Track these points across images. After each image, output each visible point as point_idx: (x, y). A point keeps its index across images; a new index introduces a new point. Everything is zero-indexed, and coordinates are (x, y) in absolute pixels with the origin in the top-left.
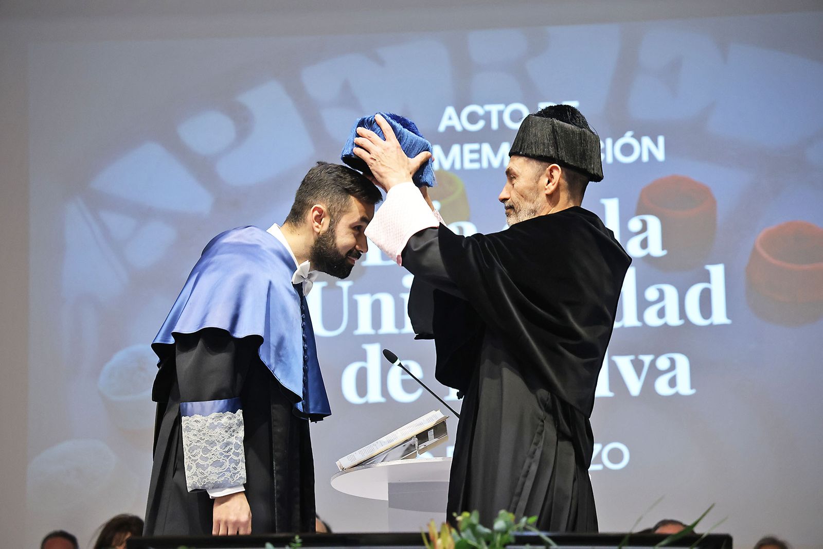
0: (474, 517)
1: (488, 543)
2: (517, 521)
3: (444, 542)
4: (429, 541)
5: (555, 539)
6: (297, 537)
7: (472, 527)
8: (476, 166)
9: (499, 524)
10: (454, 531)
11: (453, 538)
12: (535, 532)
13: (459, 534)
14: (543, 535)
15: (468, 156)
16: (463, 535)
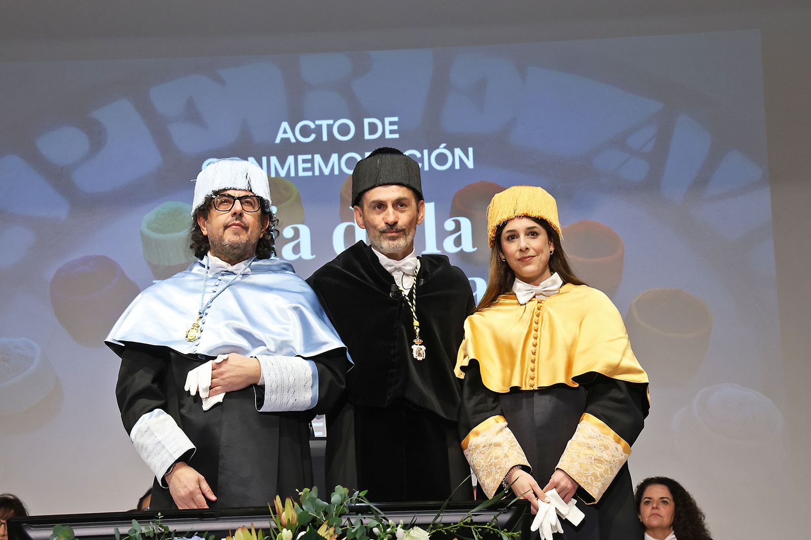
0: (314, 493)
1: (326, 514)
2: (351, 494)
3: (287, 514)
4: (275, 513)
5: (382, 509)
6: (159, 514)
7: (312, 500)
8: (310, 174)
9: (335, 498)
10: (296, 504)
11: (296, 511)
12: (366, 503)
13: (302, 508)
14: (372, 505)
15: (301, 165)
16: (304, 507)
